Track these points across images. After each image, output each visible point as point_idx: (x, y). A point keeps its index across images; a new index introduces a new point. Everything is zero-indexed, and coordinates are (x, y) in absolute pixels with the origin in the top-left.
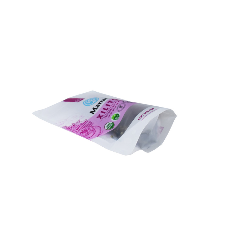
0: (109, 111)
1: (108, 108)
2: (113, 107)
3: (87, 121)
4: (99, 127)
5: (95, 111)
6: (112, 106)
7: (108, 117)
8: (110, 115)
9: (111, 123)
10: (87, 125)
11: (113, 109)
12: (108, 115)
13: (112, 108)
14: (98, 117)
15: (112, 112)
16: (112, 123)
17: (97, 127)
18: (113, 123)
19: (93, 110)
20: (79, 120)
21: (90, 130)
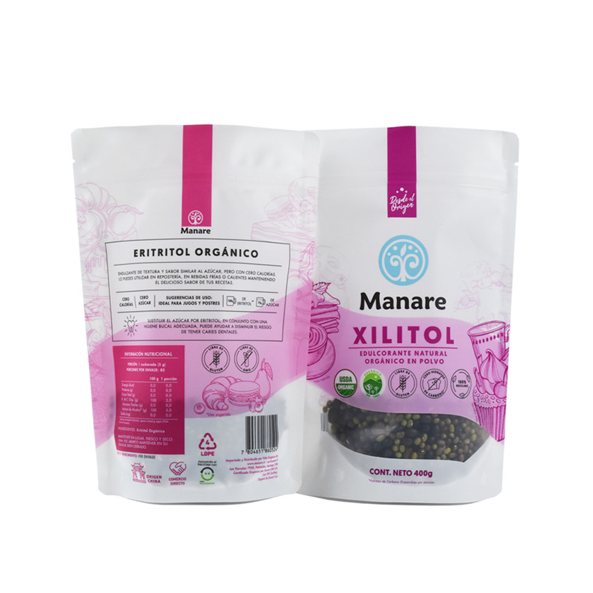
0: (382, 350)
1: (390, 341)
2: (400, 353)
3: (335, 308)
4: (333, 357)
5: (370, 306)
6: (400, 350)
7: (367, 362)
8: (372, 361)
9: (354, 381)
10: (327, 319)
11: (394, 357)
12: (372, 357)
13: (395, 353)
14: (356, 329)
15: (382, 361)
16: (355, 383)
17: (332, 352)
18: (356, 386)
19: (370, 300)
20: (329, 284)
21: (317, 343)
